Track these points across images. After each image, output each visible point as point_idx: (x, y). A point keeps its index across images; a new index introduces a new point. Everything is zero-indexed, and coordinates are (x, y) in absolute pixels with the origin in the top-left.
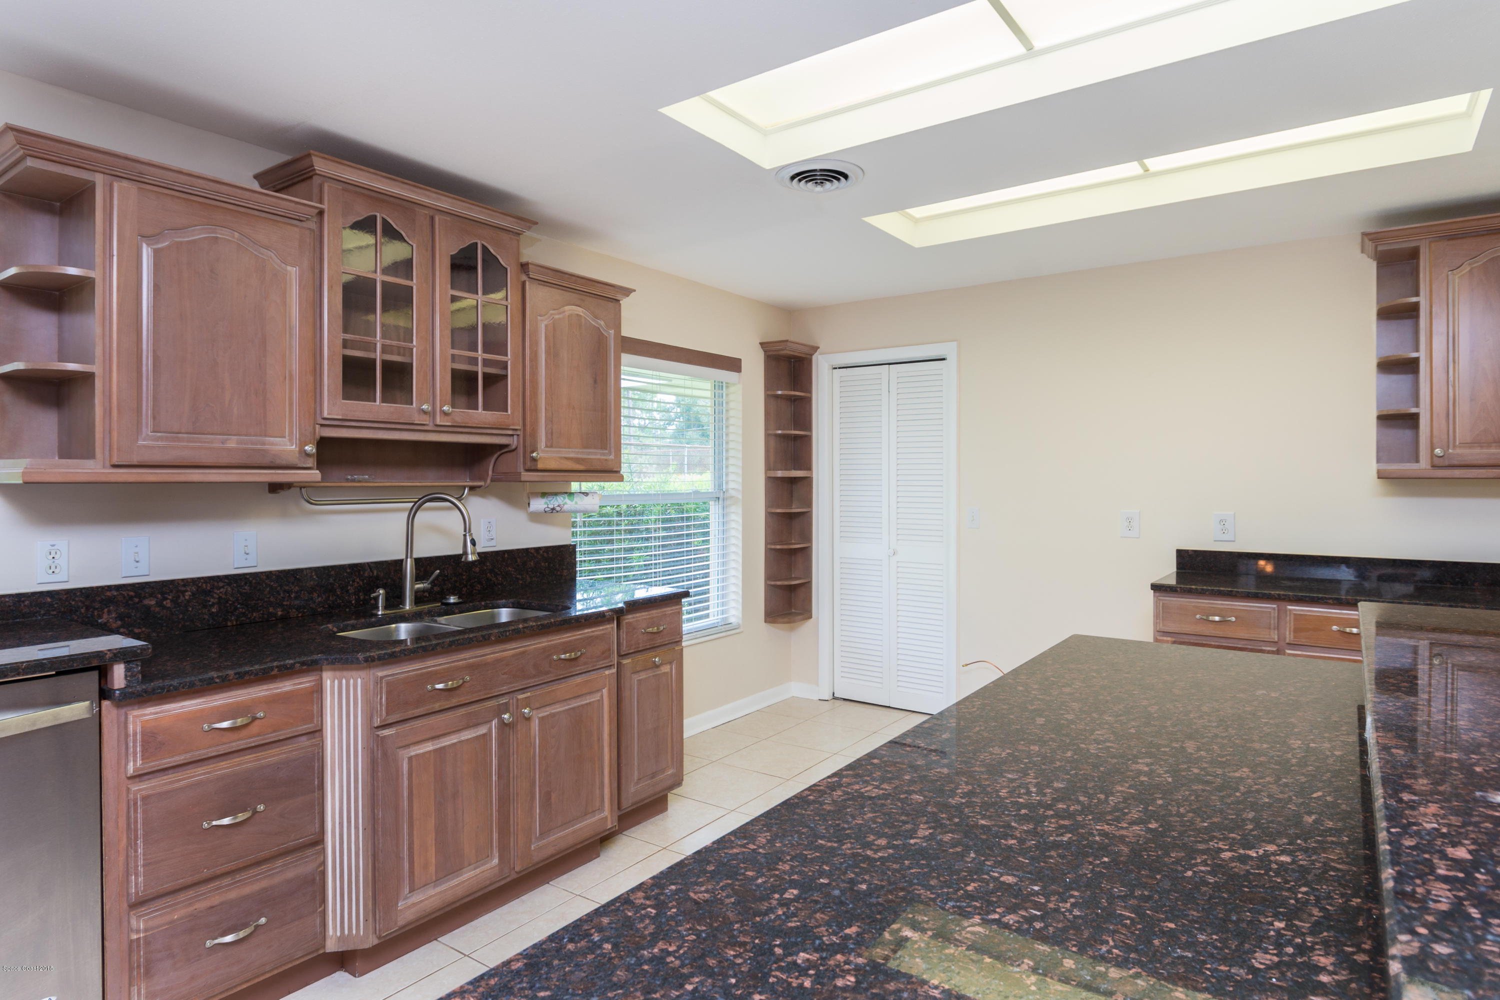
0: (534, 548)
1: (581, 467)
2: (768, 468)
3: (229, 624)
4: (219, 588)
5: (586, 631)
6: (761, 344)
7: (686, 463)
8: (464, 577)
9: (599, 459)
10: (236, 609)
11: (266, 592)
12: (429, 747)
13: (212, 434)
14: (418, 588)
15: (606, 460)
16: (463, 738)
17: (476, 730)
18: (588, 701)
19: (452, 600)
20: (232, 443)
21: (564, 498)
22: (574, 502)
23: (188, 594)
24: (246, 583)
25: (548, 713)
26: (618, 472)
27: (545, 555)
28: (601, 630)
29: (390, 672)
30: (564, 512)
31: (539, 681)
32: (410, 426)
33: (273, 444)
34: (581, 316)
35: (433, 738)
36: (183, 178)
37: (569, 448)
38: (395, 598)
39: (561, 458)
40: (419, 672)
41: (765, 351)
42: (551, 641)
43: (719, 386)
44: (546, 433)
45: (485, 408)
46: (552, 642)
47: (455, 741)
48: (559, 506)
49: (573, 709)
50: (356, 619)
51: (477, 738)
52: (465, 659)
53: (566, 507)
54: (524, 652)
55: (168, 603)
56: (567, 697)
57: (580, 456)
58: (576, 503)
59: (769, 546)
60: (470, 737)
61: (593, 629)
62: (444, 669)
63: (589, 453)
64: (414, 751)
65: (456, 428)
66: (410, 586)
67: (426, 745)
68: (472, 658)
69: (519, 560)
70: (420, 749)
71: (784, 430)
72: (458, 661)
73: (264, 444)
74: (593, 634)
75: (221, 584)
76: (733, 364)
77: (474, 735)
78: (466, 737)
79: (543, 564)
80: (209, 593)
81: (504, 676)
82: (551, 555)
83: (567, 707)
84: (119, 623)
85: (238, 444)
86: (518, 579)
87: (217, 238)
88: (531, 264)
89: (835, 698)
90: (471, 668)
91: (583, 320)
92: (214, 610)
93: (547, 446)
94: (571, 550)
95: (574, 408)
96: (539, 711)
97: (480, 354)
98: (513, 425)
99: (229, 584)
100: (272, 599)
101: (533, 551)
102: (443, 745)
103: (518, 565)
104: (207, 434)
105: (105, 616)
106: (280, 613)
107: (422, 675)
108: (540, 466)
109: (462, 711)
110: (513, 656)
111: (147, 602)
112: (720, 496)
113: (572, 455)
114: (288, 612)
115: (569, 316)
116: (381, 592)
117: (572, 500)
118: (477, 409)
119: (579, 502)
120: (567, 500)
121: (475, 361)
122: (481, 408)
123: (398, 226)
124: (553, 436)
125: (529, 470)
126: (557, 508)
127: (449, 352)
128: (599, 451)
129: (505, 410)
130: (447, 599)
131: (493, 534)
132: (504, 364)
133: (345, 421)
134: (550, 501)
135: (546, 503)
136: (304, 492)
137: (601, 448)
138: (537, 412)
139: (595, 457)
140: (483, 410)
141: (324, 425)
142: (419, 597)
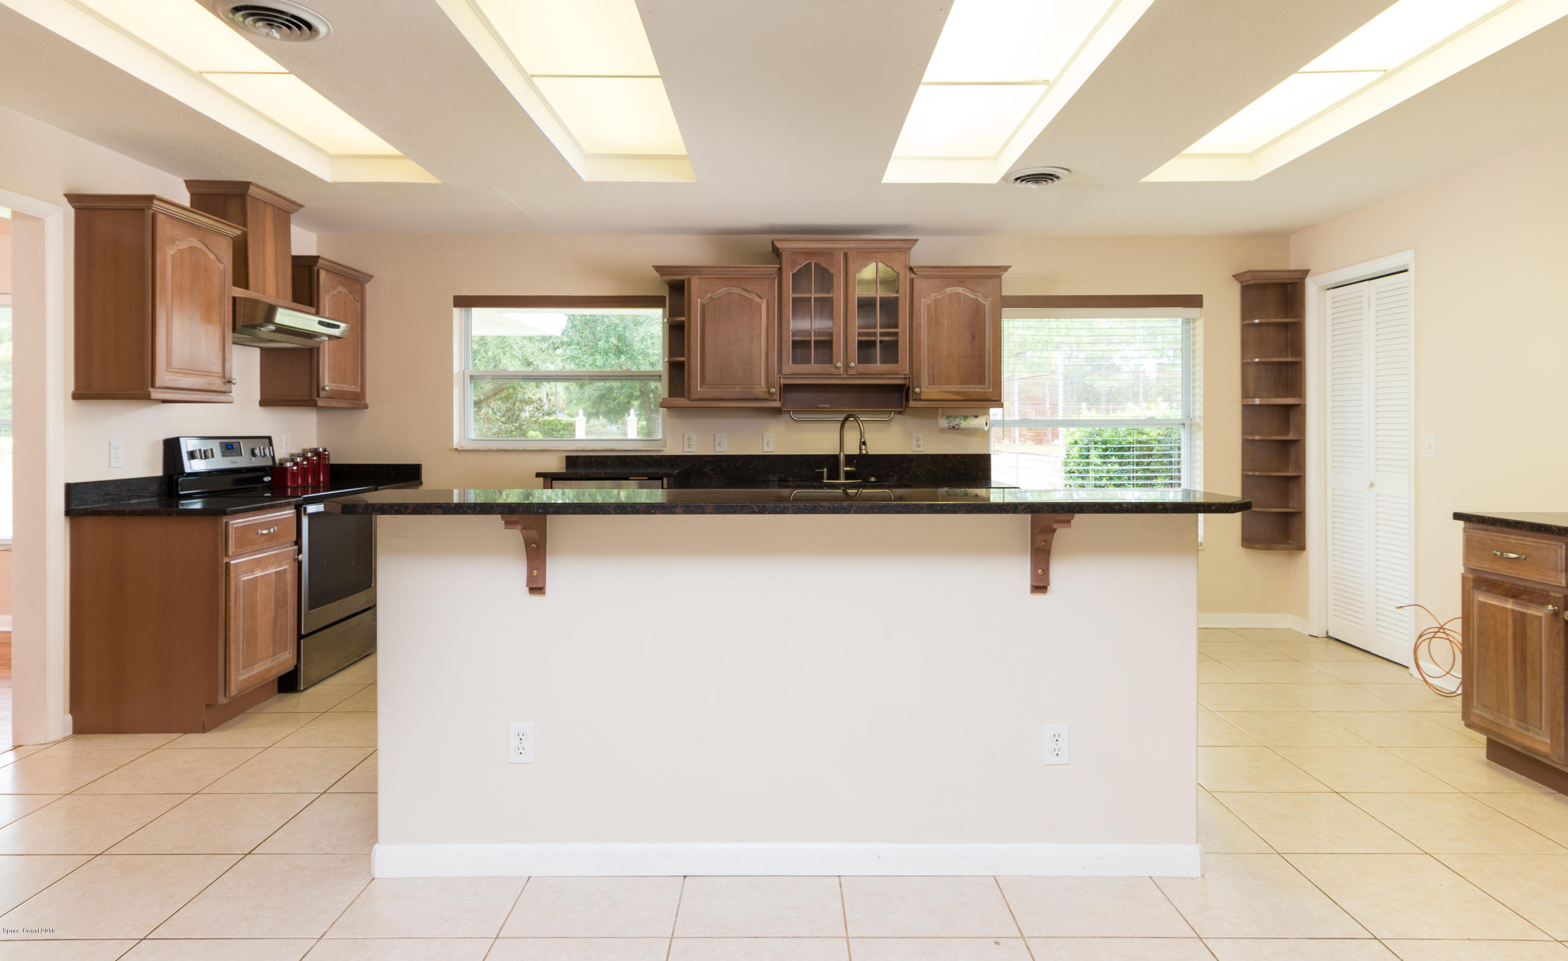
1: (960, 398)
2: (1245, 394)
4: (754, 461)
6: (1234, 276)
7: (1141, 392)
8: (896, 469)
9: (978, 392)
10: (762, 472)
11: (776, 465)
14: (847, 470)
15: (984, 392)
19: (873, 479)
20: (739, 388)
21: (961, 420)
22: (966, 423)
23: (740, 462)
24: (767, 460)
26: (1000, 400)
27: (962, 460)
30: (962, 429)
32: (831, 375)
33: (757, 388)
34: (960, 293)
36: (715, 269)
37: (949, 384)
38: (834, 474)
39: (941, 392)
41: (1240, 282)
43: (1187, 321)
44: (929, 376)
45: (883, 362)
48: (957, 425)
53: (962, 426)
55: (732, 466)
57: (959, 390)
58: (968, 423)
59: (1245, 473)
65: (860, 375)
66: (843, 469)
69: (939, 462)
71: (1263, 357)
73: (752, 388)
75: (755, 459)
76: (1194, 301)
79: (960, 466)
80: (749, 463)
82: (967, 460)
84: (712, 472)
85: (741, 392)
87: (730, 293)
88: (915, 267)
89: (1329, 637)
91: (962, 296)
92: (752, 471)
93: (929, 384)
94: (985, 458)
95: (953, 358)
97: (879, 330)
98: (901, 372)
99: (759, 459)
100: (779, 469)
101: (951, 456)
103: (938, 465)
104: (726, 385)
105: (707, 469)
108: (923, 397)
111: (723, 464)
112: (1186, 423)
113: (953, 390)
114: (787, 477)
115: (949, 295)
116: (825, 470)
117: (965, 421)
118: (876, 363)
119: (970, 423)
120: (962, 421)
121: (875, 334)
122: (879, 363)
123: (824, 265)
124: (934, 376)
125: (915, 400)
126: (956, 426)
127: (857, 331)
128: (978, 386)
129: (898, 363)
130: (869, 479)
131: (921, 442)
132: (896, 334)
133: (793, 375)
134: (951, 421)
135: (948, 423)
136: (791, 412)
137: (980, 384)
138: (920, 362)
139: (978, 390)
140: (880, 364)
141: (783, 378)
142: (848, 475)
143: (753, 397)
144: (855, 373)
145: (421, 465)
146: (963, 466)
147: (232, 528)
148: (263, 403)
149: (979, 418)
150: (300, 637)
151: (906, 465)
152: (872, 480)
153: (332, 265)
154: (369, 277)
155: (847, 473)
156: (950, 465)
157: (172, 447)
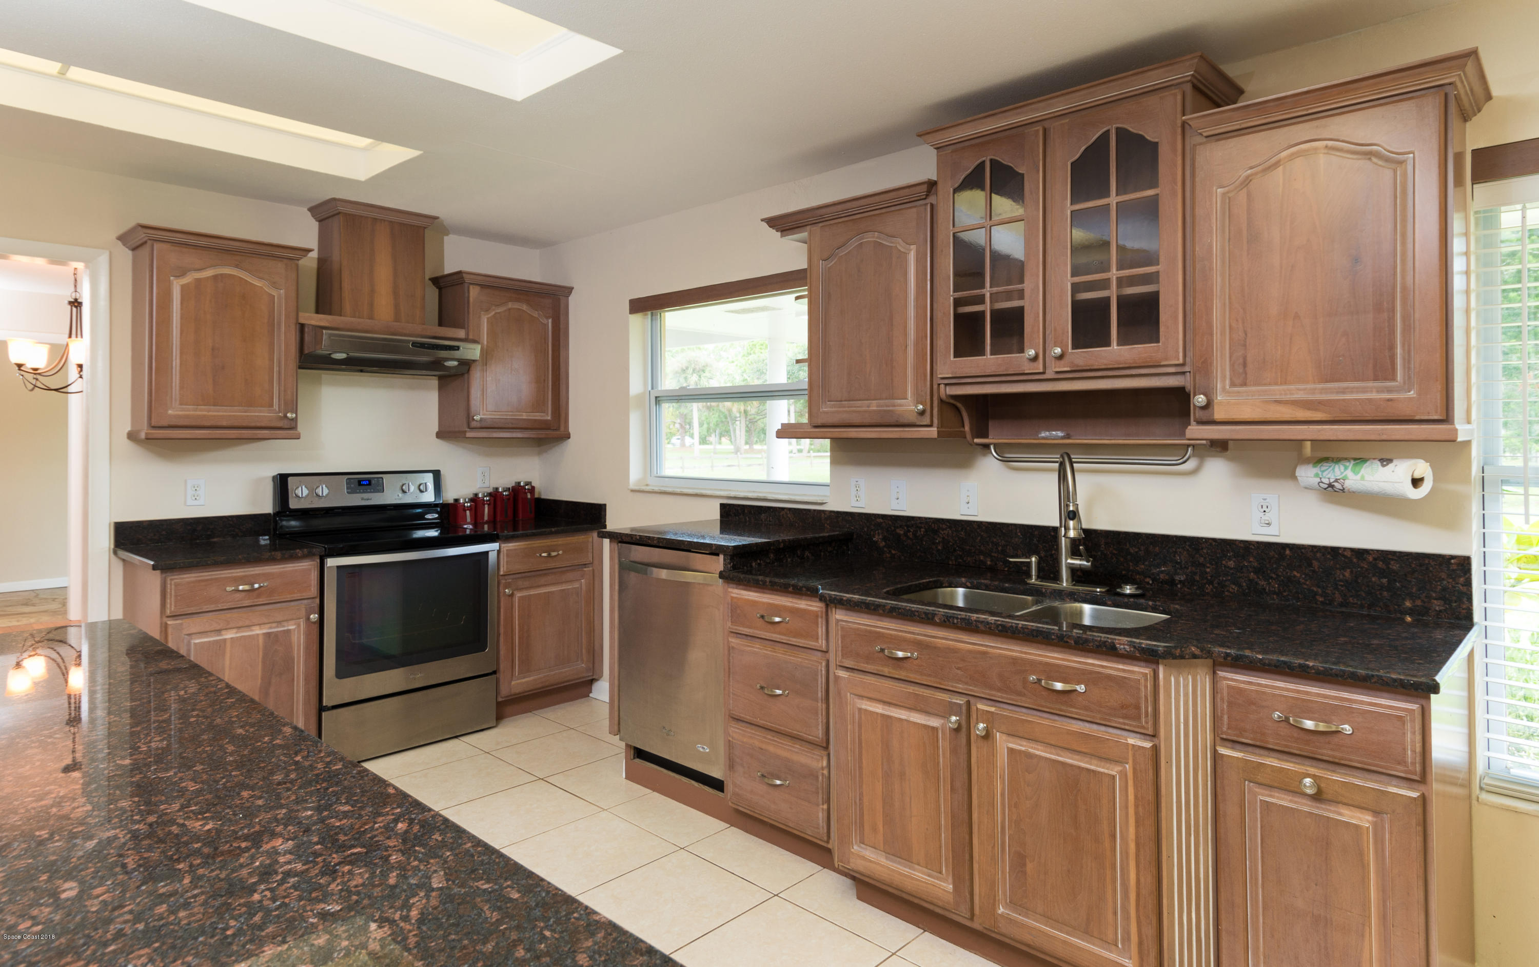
0: (1352, 550)
1: (1318, 416)
3: (950, 563)
4: (943, 530)
5: (1090, 661)
8: (1208, 570)
10: (955, 550)
11: (978, 541)
12: (878, 709)
13: (860, 400)
15: (1390, 400)
16: (912, 719)
17: (927, 718)
18: (1092, 767)
19: (1128, 589)
20: (874, 406)
21: (1346, 468)
22: (1358, 477)
23: (923, 530)
24: (962, 529)
25: (1023, 749)
28: (1119, 670)
29: (845, 618)
30: (1350, 490)
31: (1007, 699)
33: (901, 405)
35: (885, 703)
37: (1285, 383)
38: (1050, 571)
39: (1275, 401)
40: (868, 628)
42: (1025, 653)
44: (1231, 364)
45: (1125, 341)
46: (1028, 657)
47: (903, 717)
48: (1336, 481)
49: (1063, 764)
50: (991, 580)
51: (926, 727)
52: (913, 633)
53: (1350, 483)
54: (985, 653)
55: (910, 535)
56: (1053, 742)
57: (1316, 396)
58: (1363, 478)
60: (919, 721)
61: (1105, 664)
62: (891, 635)
63: (1344, 391)
64: (866, 705)
65: (1078, 373)
66: (1067, 561)
67: (877, 705)
68: (921, 635)
69: (1316, 564)
70: (870, 706)
72: (906, 632)
73: (891, 406)
74: (1101, 670)
75: (944, 526)
77: (923, 722)
78: (915, 720)
80: (936, 532)
81: (959, 672)
83: (1053, 757)
85: (877, 406)
86: (1316, 594)
90: (919, 645)
92: (940, 548)
93: (1233, 384)
95: (1297, 316)
96: (1011, 739)
97: (1113, 274)
98: (1166, 359)
99: (950, 527)
100: (982, 548)
102: (892, 714)
103: (1314, 571)
104: (857, 400)
106: (989, 563)
107: (870, 632)
108: (1218, 415)
109: (911, 689)
110: (970, 651)
114: (996, 564)
116: (1033, 559)
117: (1356, 473)
118: (1108, 344)
119: (1367, 477)
120: (1349, 473)
121: (1105, 284)
122: (1115, 344)
123: (1006, 161)
124: (1245, 365)
125: (1201, 422)
126: (1336, 484)
127: (1068, 282)
128: (1370, 384)
129: (1158, 341)
130: (1121, 587)
131: (1271, 516)
132: (1152, 278)
133: (958, 381)
134: (1323, 471)
135: (1317, 475)
136: (992, 447)
137: (1376, 379)
138: (1212, 335)
139: (1374, 395)
140: (1118, 345)
141: (946, 385)
142: (1078, 575)
143: (892, 420)
144: (1068, 369)
145: (605, 505)
146: (1385, 581)
147: (171, 584)
148: (440, 435)
149: (1391, 466)
150: (321, 709)
151: (1231, 564)
152: (1128, 592)
153: (492, 279)
154: (570, 290)
155: (1073, 570)
156: (1347, 574)
157: (282, 482)
